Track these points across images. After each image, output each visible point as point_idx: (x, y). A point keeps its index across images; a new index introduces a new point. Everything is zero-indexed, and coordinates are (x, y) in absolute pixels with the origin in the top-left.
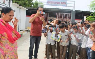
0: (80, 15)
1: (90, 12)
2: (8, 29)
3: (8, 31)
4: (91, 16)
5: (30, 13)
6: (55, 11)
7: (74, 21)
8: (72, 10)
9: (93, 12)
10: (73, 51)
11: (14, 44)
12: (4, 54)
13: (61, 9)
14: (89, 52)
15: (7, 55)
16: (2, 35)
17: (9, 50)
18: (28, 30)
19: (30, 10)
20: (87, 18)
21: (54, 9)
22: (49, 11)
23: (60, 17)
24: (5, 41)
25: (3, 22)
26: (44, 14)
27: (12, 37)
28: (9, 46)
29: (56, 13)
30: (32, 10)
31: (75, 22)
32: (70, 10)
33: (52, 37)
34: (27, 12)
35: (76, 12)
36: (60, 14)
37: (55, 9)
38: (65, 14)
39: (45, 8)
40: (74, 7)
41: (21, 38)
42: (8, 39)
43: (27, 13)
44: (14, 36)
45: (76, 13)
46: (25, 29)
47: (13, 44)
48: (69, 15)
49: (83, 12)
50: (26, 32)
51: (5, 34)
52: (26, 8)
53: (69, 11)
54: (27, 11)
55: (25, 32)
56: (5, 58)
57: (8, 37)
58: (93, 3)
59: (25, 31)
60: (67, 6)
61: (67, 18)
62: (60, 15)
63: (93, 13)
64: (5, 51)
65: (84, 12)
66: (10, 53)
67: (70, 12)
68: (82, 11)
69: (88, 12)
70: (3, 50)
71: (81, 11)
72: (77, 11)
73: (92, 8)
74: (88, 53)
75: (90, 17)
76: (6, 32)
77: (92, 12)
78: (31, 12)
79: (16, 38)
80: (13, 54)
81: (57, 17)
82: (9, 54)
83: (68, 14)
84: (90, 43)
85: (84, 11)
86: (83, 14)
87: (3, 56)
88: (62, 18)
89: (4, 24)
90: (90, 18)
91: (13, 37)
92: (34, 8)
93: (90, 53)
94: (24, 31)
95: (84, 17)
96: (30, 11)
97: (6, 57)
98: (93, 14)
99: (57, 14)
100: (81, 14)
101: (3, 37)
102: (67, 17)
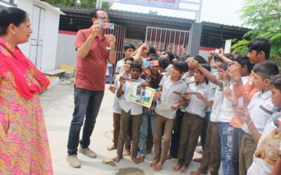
0: (214, 35)
1: (242, 28)
2: (18, 64)
3: (18, 69)
4: (243, 42)
5: (71, 23)
6: (143, 22)
7: (198, 52)
8: (193, 21)
9: (250, 30)
10: (190, 131)
11: (32, 102)
12: (5, 122)
13: (161, 17)
14: (224, 133)
15: (12, 125)
16: (3, 78)
17: (18, 115)
18: (63, 73)
19: (71, 15)
20: (233, 47)
21: (141, 14)
22: (127, 20)
23: (158, 40)
24: (9, 91)
25: (5, 47)
26: (113, 28)
27: (26, 85)
28: (18, 105)
29: (148, 27)
30: (75, 16)
31: (200, 55)
32: (188, 20)
33: (132, 96)
34: (60, 19)
35: (204, 26)
36: (159, 31)
37: (146, 15)
38: (173, 32)
39: (117, 11)
40: (198, 13)
41: (43, 95)
42: (17, 89)
43: (60, 22)
44: (31, 81)
45: (203, 30)
46: (56, 69)
47: (29, 101)
48: (183, 34)
49: (224, 29)
50: (58, 78)
51: (9, 74)
52: (58, 9)
53: (184, 23)
54: (61, 16)
55: (54, 78)
56: (7, 133)
57: (16, 83)
58: (252, 5)
59: (54, 75)
60: (178, 9)
61: (177, 43)
62: (158, 34)
63: (249, 33)
64: (8, 116)
65: (227, 30)
66: (21, 121)
67: (186, 25)
68: (222, 26)
69: (238, 27)
70: (4, 114)
71: (218, 24)
72: (207, 23)
73: (248, 17)
74: (222, 137)
75: (241, 42)
76: (11, 70)
77: (248, 30)
78: (73, 21)
79: (36, 87)
80: (28, 124)
81: (148, 39)
82: (18, 123)
83: (181, 31)
84: (227, 111)
85: (227, 26)
86: (223, 33)
87: (4, 128)
88: (162, 41)
89: (9, 51)
90: (241, 45)
91: (30, 85)
92: (83, 10)
93: (226, 136)
94: (50, 75)
95: (224, 42)
96: (70, 17)
97: (10, 131)
98: (251, 35)
99: (150, 30)
100: (219, 33)
101: (4, 83)
102: (177, 39)
